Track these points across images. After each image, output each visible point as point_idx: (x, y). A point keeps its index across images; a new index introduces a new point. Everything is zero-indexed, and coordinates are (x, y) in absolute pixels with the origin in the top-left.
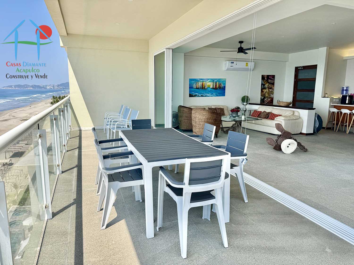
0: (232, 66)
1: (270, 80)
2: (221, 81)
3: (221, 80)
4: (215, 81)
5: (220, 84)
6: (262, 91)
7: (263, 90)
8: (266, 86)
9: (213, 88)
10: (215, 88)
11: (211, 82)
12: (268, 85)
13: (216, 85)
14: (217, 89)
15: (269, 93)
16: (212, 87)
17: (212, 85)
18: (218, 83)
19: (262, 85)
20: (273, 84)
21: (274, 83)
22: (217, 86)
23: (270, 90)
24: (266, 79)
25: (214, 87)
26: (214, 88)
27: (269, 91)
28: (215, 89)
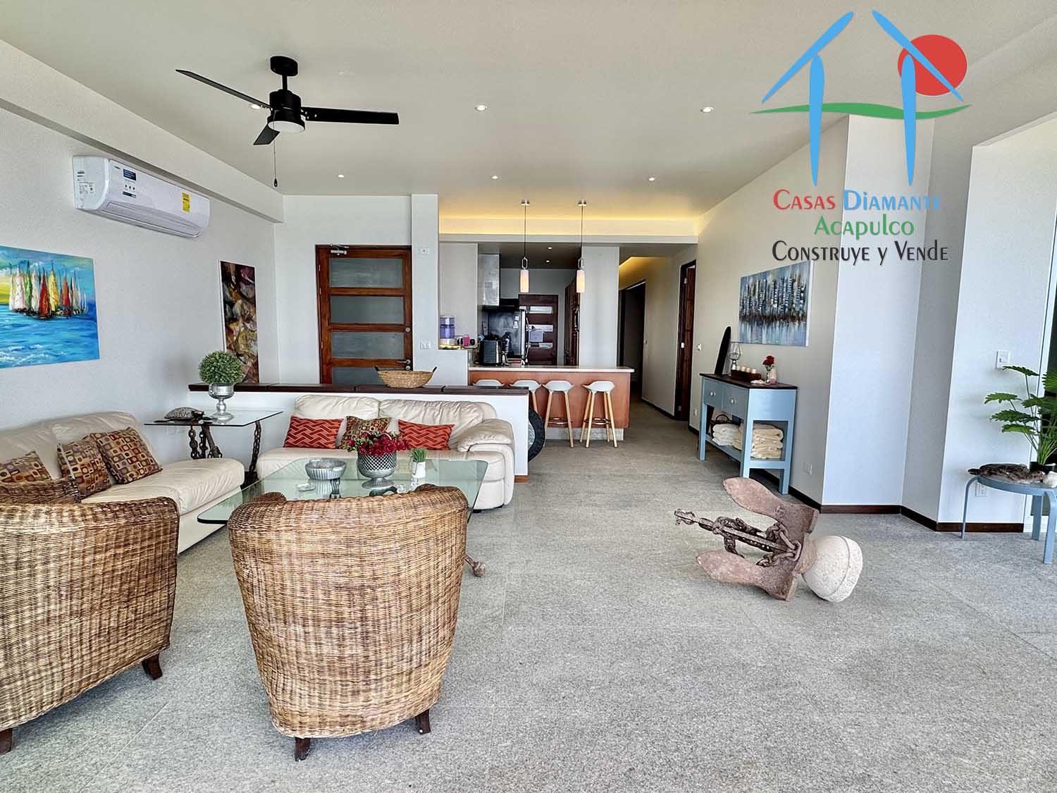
0: (130, 195)
1: (246, 284)
2: (67, 270)
3: (67, 264)
4: (36, 265)
5: (68, 289)
6: (229, 331)
7: (232, 327)
8: (237, 308)
9: (28, 312)
10: (39, 314)
11: (11, 267)
12: (242, 306)
13: (44, 293)
14: (50, 316)
15: (246, 337)
16: (19, 305)
17: (18, 289)
18: (51, 279)
19: (225, 302)
20: (252, 301)
21: (254, 297)
22: (52, 301)
23: (248, 325)
24: (233, 281)
25: (35, 305)
26: (34, 313)
27: (246, 328)
28: (39, 319)
